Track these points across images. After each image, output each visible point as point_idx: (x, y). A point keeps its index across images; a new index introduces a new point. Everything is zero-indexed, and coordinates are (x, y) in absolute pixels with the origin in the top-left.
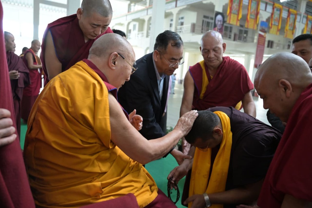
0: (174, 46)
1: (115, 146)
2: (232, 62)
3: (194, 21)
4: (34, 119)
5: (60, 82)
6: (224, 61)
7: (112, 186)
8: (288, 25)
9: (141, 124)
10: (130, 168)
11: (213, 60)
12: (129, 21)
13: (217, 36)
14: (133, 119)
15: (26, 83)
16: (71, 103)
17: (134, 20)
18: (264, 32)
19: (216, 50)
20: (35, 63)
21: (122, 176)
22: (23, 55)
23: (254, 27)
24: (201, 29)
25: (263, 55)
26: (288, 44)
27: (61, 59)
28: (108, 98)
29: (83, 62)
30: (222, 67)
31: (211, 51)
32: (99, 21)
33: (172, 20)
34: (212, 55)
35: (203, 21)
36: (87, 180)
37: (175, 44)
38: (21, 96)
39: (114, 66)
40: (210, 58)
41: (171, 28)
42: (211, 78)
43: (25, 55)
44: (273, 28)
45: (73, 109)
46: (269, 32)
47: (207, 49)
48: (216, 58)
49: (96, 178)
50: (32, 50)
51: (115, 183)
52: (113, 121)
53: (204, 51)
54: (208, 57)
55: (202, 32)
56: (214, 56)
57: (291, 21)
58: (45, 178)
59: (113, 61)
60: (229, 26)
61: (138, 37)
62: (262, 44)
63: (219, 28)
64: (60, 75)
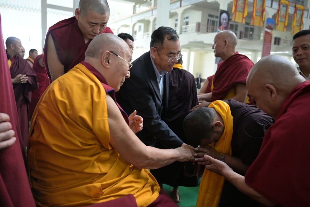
0: (171, 39)
4: (35, 122)
7: (112, 187)
8: (295, 21)
9: (141, 125)
10: (130, 169)
12: (135, 23)
14: (133, 120)
16: (70, 106)
17: (139, 21)
18: (271, 28)
21: (122, 176)
23: (260, 25)
24: (206, 28)
25: (270, 52)
27: (63, 62)
28: (106, 99)
29: (81, 65)
32: (97, 19)
33: (177, 20)
35: (208, 20)
36: (87, 181)
37: (171, 38)
39: (108, 65)
41: (177, 27)
44: (279, 24)
45: (72, 112)
46: (275, 29)
49: (97, 179)
51: (115, 184)
55: (207, 31)
57: (298, 17)
58: (47, 180)
59: (106, 60)
60: (234, 24)
61: (143, 38)
62: (269, 41)
63: (224, 26)
64: (59, 78)
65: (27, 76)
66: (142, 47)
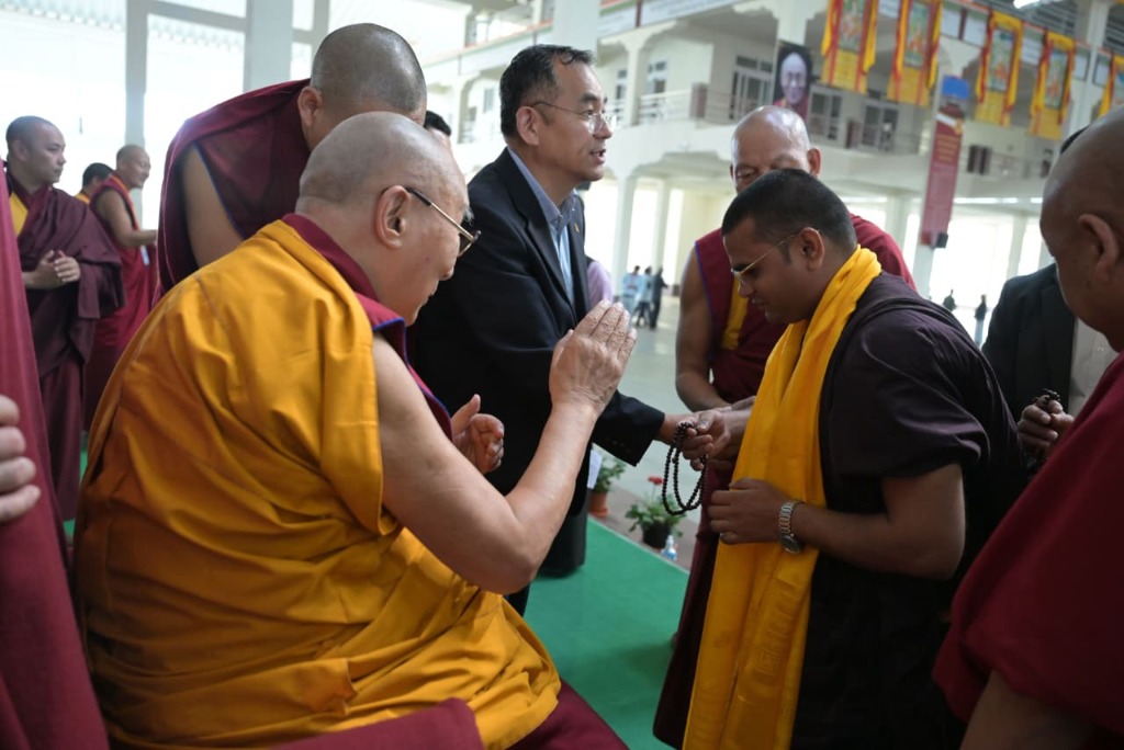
1: (399, 529)
3: (704, 76)
4: (109, 431)
5: (200, 297)
7: (390, 671)
8: (1043, 90)
9: (498, 448)
10: (455, 605)
12: (470, 77)
13: (786, 124)
14: (469, 428)
16: (239, 374)
17: (486, 74)
18: (957, 114)
21: (424, 635)
23: (918, 100)
24: (727, 105)
25: (952, 197)
26: (1041, 158)
28: (372, 354)
29: (284, 224)
33: (623, 74)
35: (736, 76)
39: (395, 237)
41: (621, 100)
44: (987, 100)
45: (245, 396)
46: (972, 115)
47: (752, 165)
49: (331, 642)
50: (122, 180)
51: (398, 662)
52: (393, 438)
55: (732, 117)
57: (1052, 75)
59: (390, 218)
60: (828, 93)
62: (950, 159)
63: (794, 100)
64: (203, 271)
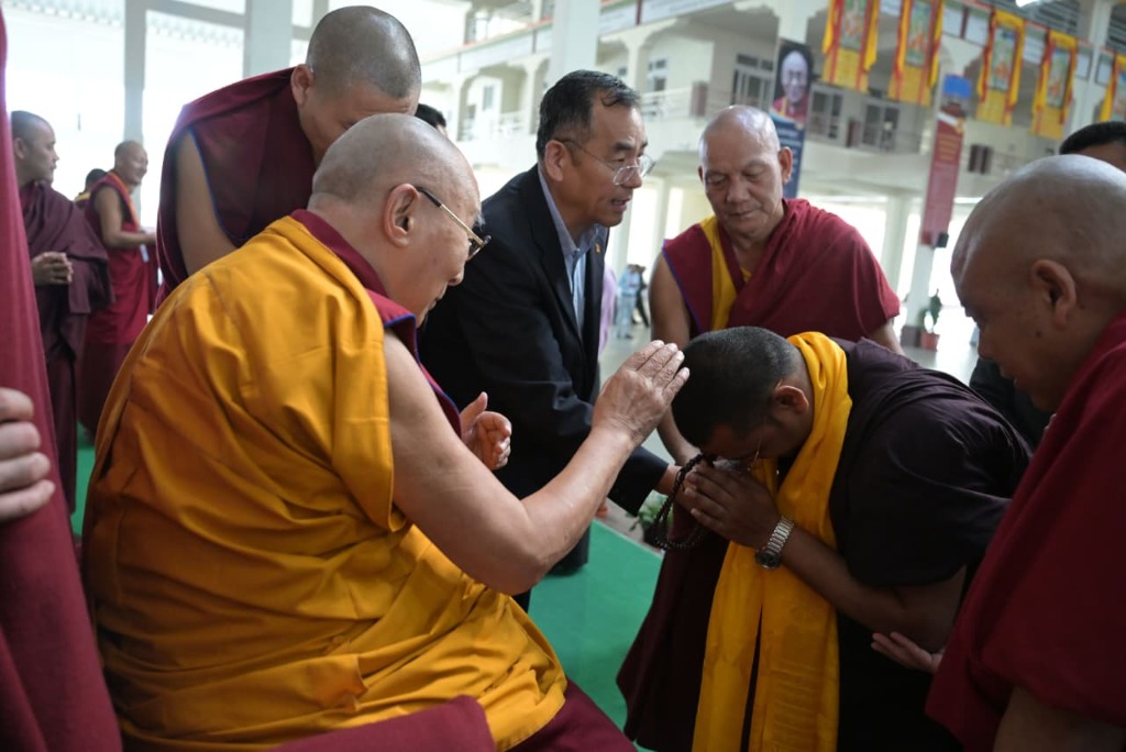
0: (613, 104)
1: (408, 527)
2: (818, 216)
3: (704, 75)
4: (118, 427)
5: (210, 292)
6: (791, 216)
7: (400, 667)
8: (1045, 89)
9: (505, 446)
10: (463, 603)
11: (745, 209)
12: (469, 74)
13: (756, 126)
14: (476, 426)
15: (98, 297)
16: (251, 369)
17: (487, 71)
18: (958, 113)
19: (754, 174)
20: (129, 225)
21: (434, 631)
22: (87, 196)
25: (952, 197)
28: (382, 349)
29: (293, 221)
30: (783, 237)
31: (737, 178)
33: (623, 71)
34: (740, 191)
36: (308, 646)
37: (614, 99)
38: (77, 343)
39: (403, 235)
40: (734, 203)
42: (746, 280)
43: (94, 195)
45: (256, 391)
46: (974, 114)
47: (722, 171)
48: (754, 202)
49: (342, 637)
50: (119, 176)
51: (409, 658)
52: (403, 433)
53: (710, 181)
54: (726, 200)
56: (747, 197)
57: (1054, 74)
58: (161, 640)
59: (399, 215)
60: (829, 92)
61: (500, 131)
62: (950, 158)
63: (794, 100)
64: (211, 267)
65: (70, 257)
66: (495, 166)
